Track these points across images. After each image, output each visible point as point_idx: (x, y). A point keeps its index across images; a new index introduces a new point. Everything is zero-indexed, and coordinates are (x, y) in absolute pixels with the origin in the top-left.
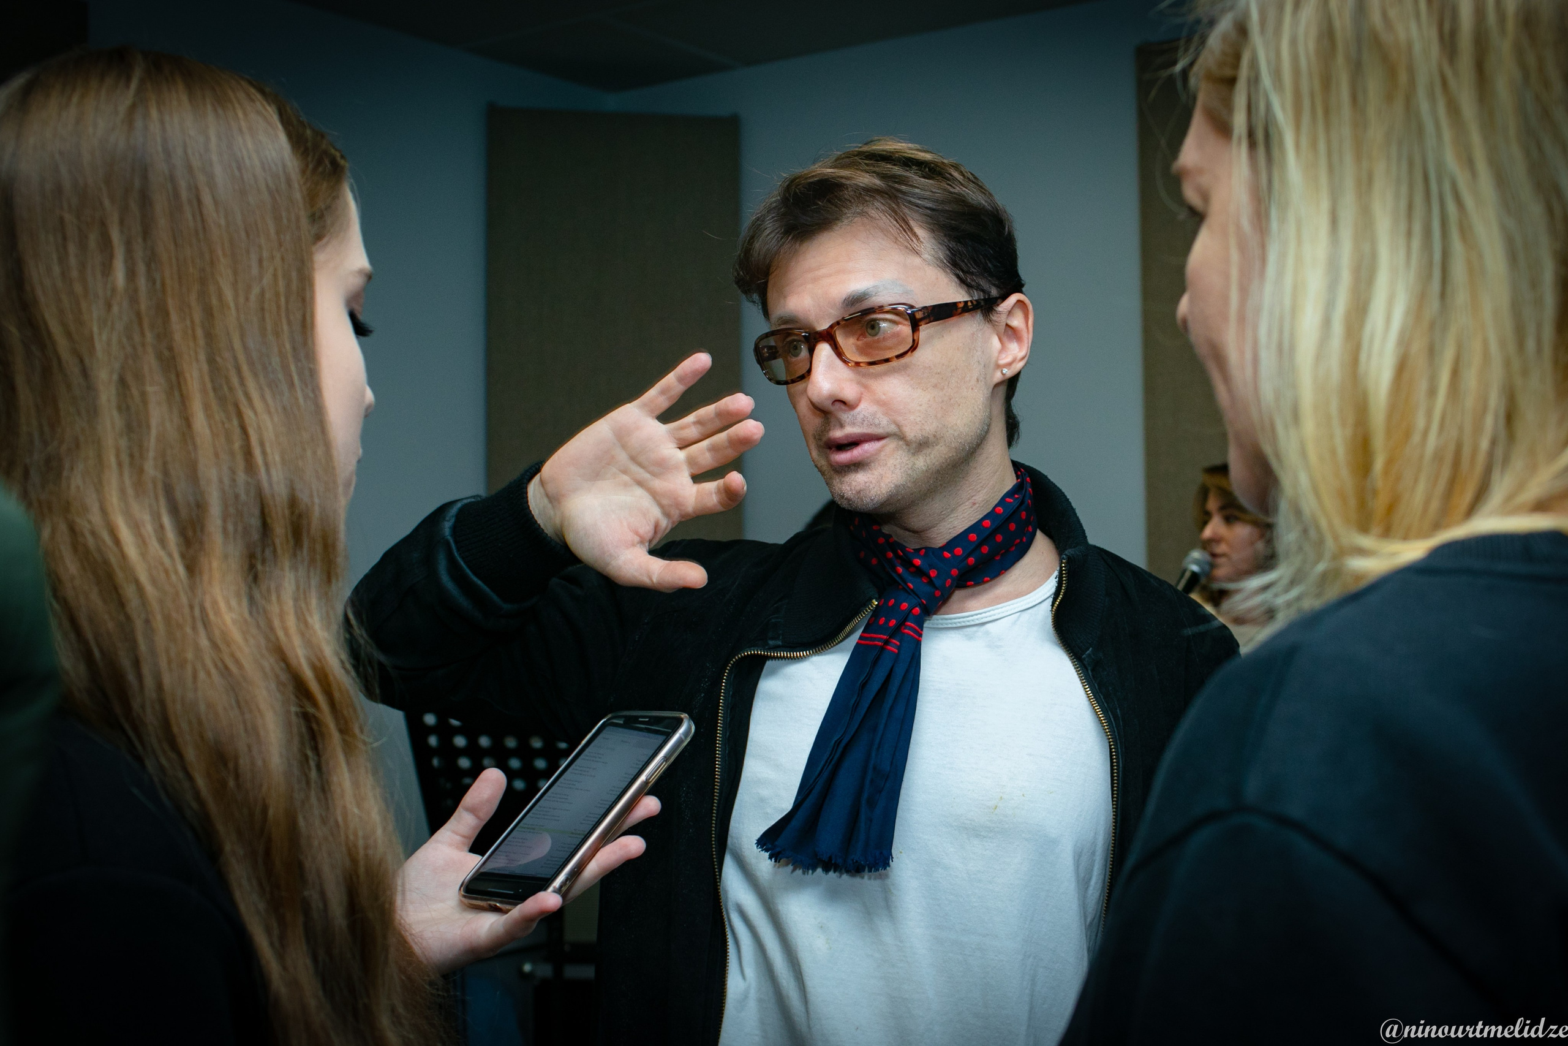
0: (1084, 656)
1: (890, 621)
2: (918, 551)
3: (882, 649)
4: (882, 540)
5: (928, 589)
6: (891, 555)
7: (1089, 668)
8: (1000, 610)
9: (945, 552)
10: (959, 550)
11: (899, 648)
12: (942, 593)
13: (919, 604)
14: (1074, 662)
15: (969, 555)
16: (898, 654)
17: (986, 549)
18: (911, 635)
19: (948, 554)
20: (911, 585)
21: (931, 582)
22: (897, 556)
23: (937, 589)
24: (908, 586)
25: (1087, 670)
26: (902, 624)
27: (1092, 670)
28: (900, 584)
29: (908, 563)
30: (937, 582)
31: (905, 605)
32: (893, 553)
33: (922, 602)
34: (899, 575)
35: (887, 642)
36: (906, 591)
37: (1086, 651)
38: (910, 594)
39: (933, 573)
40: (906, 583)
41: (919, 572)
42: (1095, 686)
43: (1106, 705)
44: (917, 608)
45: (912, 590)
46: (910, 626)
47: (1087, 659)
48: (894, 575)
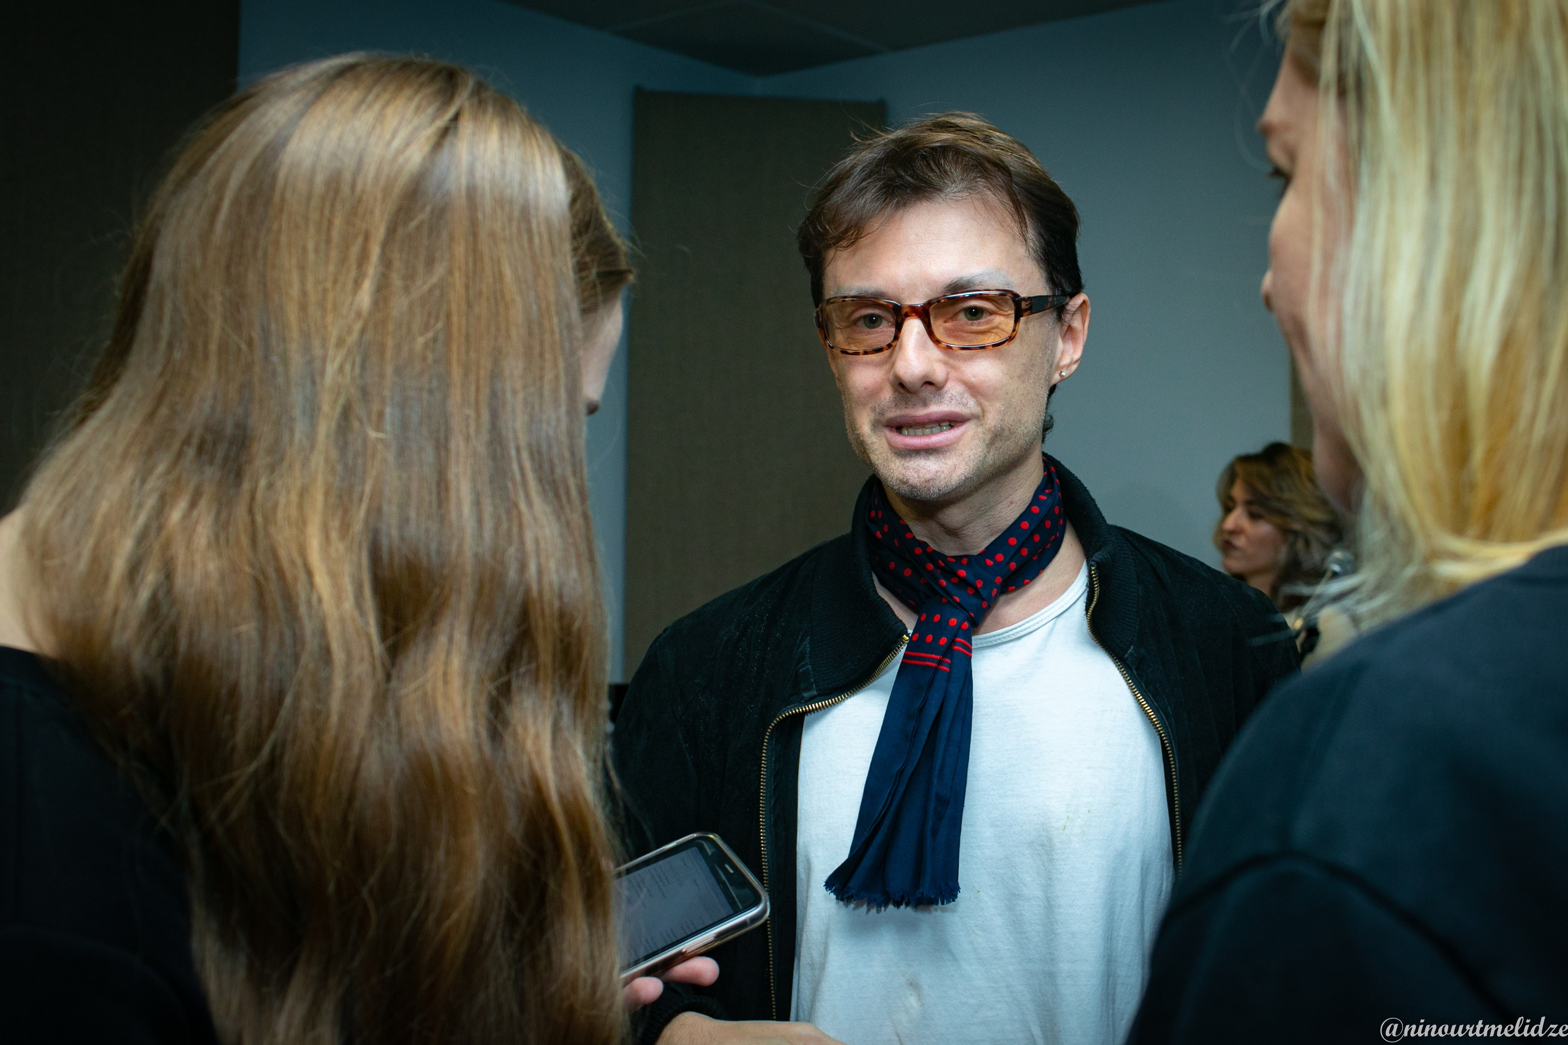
0: (1126, 656)
1: (940, 638)
2: (958, 558)
3: (936, 669)
4: (918, 551)
5: (975, 601)
6: (931, 566)
7: (1133, 667)
8: (1034, 620)
9: (987, 560)
10: (1000, 557)
11: (950, 666)
12: (989, 604)
13: (968, 619)
14: (1117, 663)
15: (1010, 560)
16: (950, 673)
17: (1025, 551)
18: (963, 652)
19: (990, 562)
20: (957, 598)
21: (977, 594)
22: (938, 566)
23: (984, 600)
24: (955, 601)
25: (1131, 669)
26: (953, 642)
27: (1137, 669)
28: (943, 596)
29: (950, 573)
30: (984, 593)
31: (954, 621)
32: (933, 565)
33: (971, 615)
34: (943, 588)
35: (940, 662)
36: (951, 604)
37: (1128, 650)
38: (957, 608)
39: (979, 584)
40: (951, 597)
41: (964, 583)
42: (1142, 685)
43: (1156, 704)
44: (966, 623)
45: (959, 604)
46: (960, 642)
47: (1129, 659)
48: (937, 588)
